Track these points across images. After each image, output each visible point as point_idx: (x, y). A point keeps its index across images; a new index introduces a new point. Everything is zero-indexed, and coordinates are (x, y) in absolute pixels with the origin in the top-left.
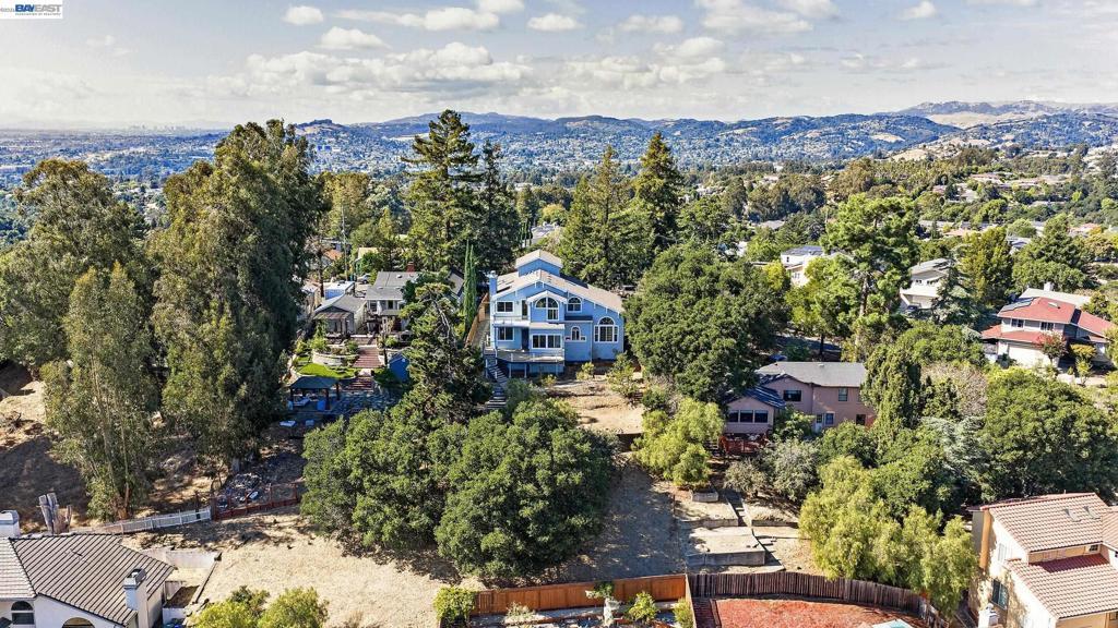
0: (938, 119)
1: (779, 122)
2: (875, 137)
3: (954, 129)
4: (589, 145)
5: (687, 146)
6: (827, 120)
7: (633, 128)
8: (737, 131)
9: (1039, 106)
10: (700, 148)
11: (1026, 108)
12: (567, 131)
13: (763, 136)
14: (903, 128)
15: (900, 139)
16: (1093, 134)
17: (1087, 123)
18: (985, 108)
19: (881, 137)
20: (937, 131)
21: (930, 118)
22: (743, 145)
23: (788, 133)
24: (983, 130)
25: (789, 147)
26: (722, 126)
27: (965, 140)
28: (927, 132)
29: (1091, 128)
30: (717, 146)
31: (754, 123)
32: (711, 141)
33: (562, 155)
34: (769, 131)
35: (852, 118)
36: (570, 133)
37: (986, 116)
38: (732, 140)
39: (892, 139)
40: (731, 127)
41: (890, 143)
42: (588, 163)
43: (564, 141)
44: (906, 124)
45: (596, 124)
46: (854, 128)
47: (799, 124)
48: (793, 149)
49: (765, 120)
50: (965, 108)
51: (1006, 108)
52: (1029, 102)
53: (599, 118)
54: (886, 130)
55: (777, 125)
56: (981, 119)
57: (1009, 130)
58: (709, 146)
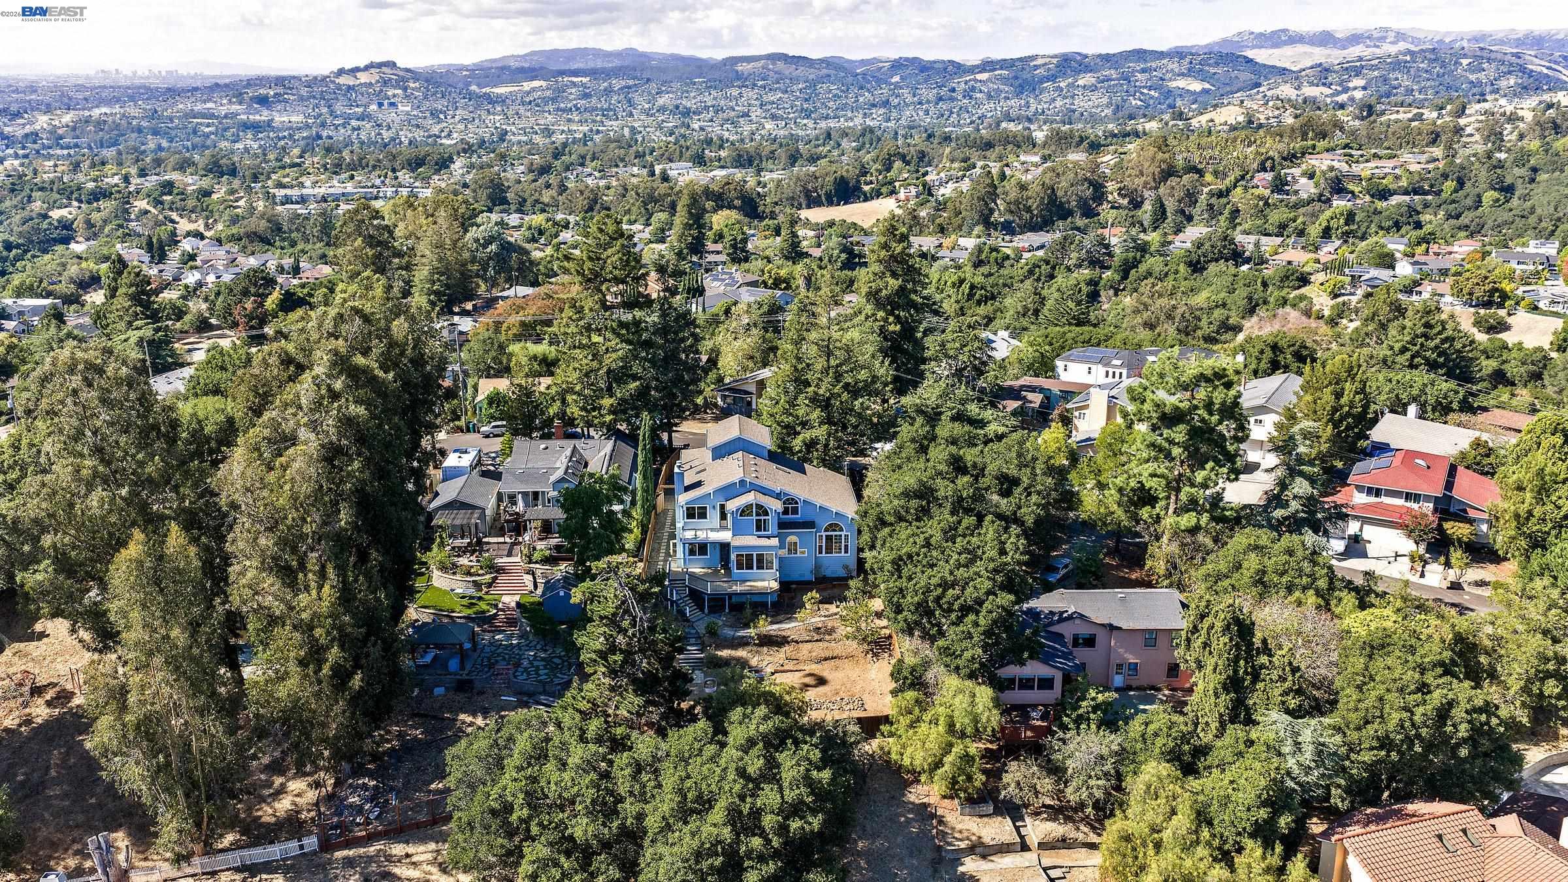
0: (1261, 56)
1: (1039, 62)
2: (1173, 84)
3: (1283, 71)
4: (771, 97)
5: (909, 99)
6: (1107, 58)
7: (832, 72)
8: (979, 77)
9: (1400, 36)
10: (928, 102)
11: (1383, 39)
12: (739, 76)
13: (1017, 83)
14: (1212, 70)
15: (1207, 86)
16: (1473, 77)
17: (1465, 62)
18: (1325, 39)
19: (1181, 83)
20: (1261, 73)
21: (1250, 54)
22: (990, 97)
23: (1053, 78)
24: (1322, 73)
25: (1054, 100)
26: (958, 68)
27: (1298, 88)
28: (1246, 76)
29: (1471, 69)
30: (952, 99)
31: (1004, 64)
32: (944, 92)
33: (733, 114)
34: (1026, 75)
35: (1140, 54)
36: (743, 80)
37: (1328, 51)
38: (973, 89)
39: (1196, 86)
40: (972, 70)
41: (1194, 93)
42: (769, 125)
43: (735, 92)
44: (1217, 64)
45: (780, 65)
46: (1143, 71)
47: (1070, 64)
48: (1059, 103)
49: (1020, 59)
50: (1295, 39)
51: (1355, 39)
52: (1387, 30)
53: (784, 57)
54: (1189, 73)
55: (1036, 67)
56: (1320, 55)
57: (1358, 72)
58: (941, 99)
